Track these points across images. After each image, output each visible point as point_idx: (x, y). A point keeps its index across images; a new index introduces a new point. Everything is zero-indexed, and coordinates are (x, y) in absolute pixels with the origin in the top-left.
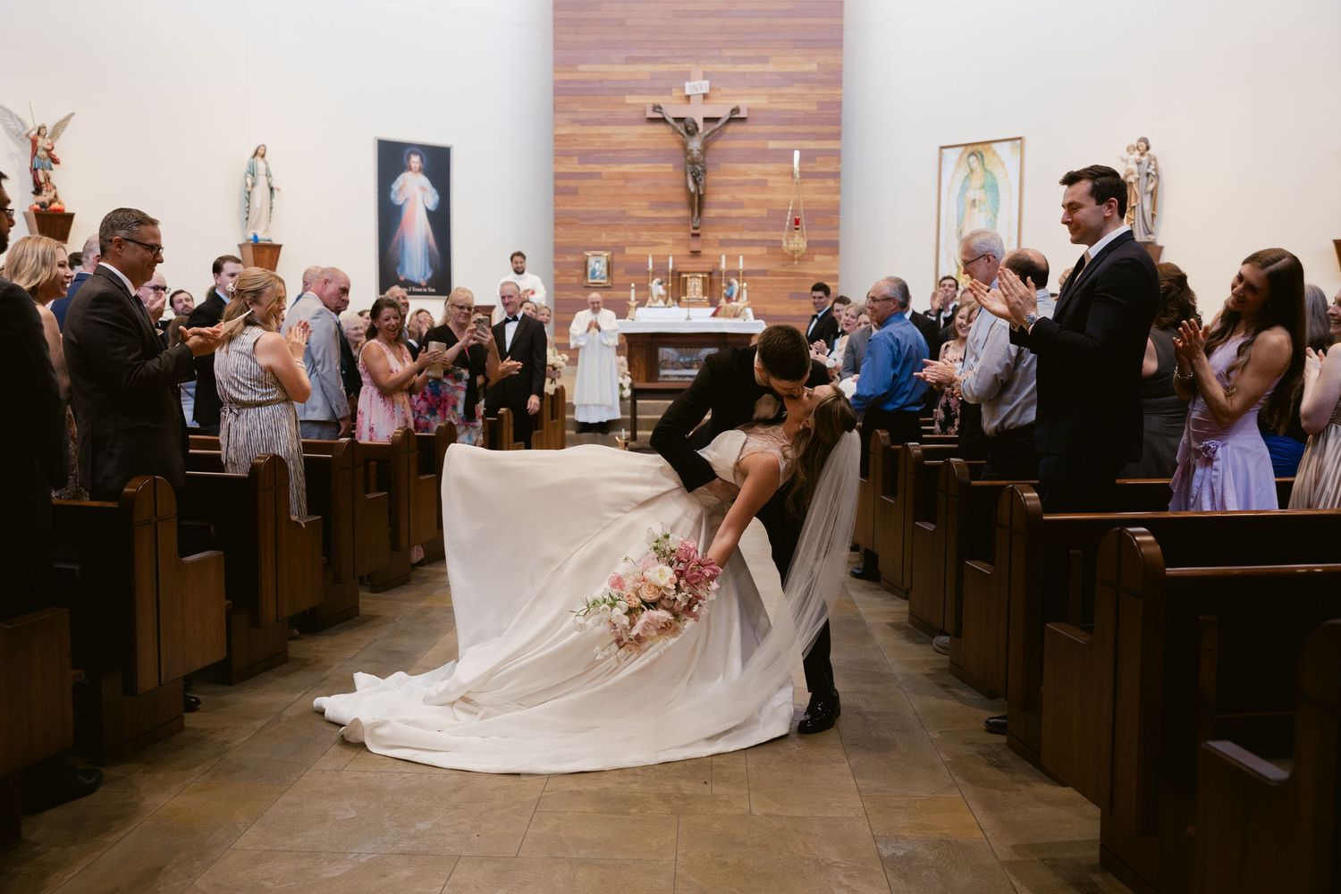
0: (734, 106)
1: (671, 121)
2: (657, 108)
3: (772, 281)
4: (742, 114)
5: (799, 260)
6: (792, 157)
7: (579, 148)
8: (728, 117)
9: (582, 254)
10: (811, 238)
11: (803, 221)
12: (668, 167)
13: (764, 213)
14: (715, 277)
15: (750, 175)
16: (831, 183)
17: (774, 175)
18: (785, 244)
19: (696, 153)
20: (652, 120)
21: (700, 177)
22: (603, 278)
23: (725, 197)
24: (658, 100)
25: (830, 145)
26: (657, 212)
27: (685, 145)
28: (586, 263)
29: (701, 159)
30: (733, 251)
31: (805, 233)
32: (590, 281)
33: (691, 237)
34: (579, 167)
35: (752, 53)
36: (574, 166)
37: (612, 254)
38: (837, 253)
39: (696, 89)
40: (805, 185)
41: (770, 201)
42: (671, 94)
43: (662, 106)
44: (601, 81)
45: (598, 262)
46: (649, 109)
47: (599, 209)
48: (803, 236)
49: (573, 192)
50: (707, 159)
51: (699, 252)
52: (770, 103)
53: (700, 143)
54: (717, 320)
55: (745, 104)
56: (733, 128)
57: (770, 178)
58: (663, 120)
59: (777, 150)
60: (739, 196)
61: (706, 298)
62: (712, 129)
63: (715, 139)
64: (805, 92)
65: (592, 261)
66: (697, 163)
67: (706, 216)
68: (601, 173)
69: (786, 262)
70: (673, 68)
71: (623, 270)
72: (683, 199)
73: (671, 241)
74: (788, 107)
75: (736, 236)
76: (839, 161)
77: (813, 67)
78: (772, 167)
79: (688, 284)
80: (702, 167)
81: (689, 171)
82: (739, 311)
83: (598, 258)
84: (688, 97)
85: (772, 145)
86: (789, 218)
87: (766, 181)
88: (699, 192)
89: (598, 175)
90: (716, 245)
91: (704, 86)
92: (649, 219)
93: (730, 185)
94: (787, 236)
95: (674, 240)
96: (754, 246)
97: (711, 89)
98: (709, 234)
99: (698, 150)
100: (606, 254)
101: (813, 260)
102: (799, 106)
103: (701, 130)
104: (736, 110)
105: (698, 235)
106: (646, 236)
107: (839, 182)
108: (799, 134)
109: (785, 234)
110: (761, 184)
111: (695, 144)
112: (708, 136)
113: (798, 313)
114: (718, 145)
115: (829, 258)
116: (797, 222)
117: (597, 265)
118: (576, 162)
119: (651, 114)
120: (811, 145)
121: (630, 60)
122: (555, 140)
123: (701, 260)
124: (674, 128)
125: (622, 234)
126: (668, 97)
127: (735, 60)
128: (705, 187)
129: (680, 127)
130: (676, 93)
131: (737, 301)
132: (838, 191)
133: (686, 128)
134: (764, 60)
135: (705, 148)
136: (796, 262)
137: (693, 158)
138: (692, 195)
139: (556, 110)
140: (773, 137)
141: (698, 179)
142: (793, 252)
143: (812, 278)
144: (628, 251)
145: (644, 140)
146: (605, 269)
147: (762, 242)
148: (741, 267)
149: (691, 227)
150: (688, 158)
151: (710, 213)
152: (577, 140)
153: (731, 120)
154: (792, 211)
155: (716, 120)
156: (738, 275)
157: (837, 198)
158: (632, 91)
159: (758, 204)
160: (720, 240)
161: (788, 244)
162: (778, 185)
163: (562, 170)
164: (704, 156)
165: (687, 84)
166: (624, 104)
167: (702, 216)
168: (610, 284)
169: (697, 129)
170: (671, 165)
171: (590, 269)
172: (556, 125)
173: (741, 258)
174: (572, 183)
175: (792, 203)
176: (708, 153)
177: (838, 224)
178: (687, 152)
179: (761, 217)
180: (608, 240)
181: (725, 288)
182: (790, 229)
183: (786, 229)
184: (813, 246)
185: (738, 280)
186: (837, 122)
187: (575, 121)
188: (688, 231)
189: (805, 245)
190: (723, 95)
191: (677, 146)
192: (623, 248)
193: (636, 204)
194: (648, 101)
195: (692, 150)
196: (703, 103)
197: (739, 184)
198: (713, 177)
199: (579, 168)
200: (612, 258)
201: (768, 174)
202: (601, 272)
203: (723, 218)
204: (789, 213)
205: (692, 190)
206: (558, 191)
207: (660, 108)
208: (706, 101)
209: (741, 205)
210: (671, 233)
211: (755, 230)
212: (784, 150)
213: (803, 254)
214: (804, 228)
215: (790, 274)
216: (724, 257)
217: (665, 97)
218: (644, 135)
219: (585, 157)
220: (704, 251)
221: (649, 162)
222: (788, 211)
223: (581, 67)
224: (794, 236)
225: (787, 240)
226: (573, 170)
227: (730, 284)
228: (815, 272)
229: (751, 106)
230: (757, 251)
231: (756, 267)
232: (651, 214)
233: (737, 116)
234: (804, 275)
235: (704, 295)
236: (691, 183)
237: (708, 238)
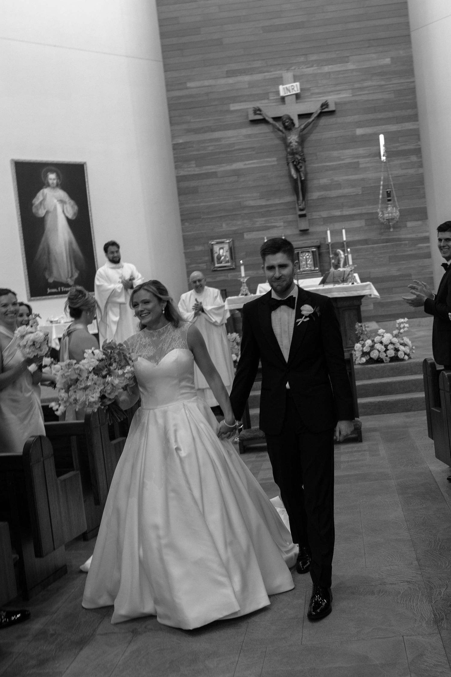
0: (324, 101)
1: (271, 121)
2: (257, 111)
3: (373, 248)
4: (332, 108)
5: (394, 227)
6: (378, 140)
7: (195, 153)
8: (319, 111)
9: (208, 243)
10: (402, 208)
11: (394, 193)
12: (273, 161)
13: (359, 190)
14: (323, 250)
15: (343, 160)
16: (414, 158)
17: (364, 157)
18: (380, 215)
19: (294, 144)
20: (254, 122)
21: (301, 164)
22: (228, 262)
23: (324, 181)
24: (257, 104)
25: (409, 126)
26: (268, 200)
27: (284, 140)
28: (212, 251)
29: (300, 149)
30: (337, 226)
31: (397, 203)
32: (217, 265)
33: (298, 219)
34: (197, 169)
35: (334, 55)
36: (192, 169)
37: (233, 241)
38: (426, 218)
39: (289, 91)
40: (392, 163)
41: (363, 180)
42: (268, 99)
43: (262, 108)
44: (207, 94)
45: (222, 248)
46: (251, 112)
47: (219, 203)
48: (395, 206)
49: (194, 191)
50: (305, 150)
51: (307, 230)
52: (353, 96)
53: (297, 137)
54: (327, 287)
55: (332, 99)
56: (324, 121)
57: (361, 160)
58: (264, 121)
59: (363, 135)
60: (336, 179)
61: (317, 269)
62: (306, 123)
63: (310, 133)
64: (383, 83)
65: (216, 248)
66: (296, 153)
67: (309, 199)
68: (215, 172)
69: (382, 231)
70: (267, 75)
71: (244, 254)
72: (287, 186)
73: (282, 224)
74: (371, 97)
75: (337, 213)
76: (419, 139)
77: (388, 61)
78: (361, 151)
79: (301, 258)
80: (301, 156)
81: (290, 161)
82: (346, 276)
83: (221, 246)
84: (283, 99)
85: (359, 131)
86: (381, 192)
87: (358, 163)
88: (301, 178)
89: (214, 175)
90: (322, 223)
91: (296, 87)
92: (261, 207)
93: (327, 170)
94: (382, 208)
95: (284, 222)
96: (354, 220)
97: (302, 89)
98: (314, 213)
99: (296, 142)
100: (228, 241)
101: (406, 226)
102: (379, 96)
103: (297, 125)
104: (325, 105)
105: (303, 216)
106: (260, 222)
107: (421, 157)
108: (381, 119)
109: (380, 206)
110: (354, 167)
111: (293, 138)
112: (304, 129)
113: (398, 273)
114: (313, 137)
115: (420, 223)
116: (389, 194)
117: (221, 251)
118: (194, 165)
119: (252, 117)
120: (393, 128)
121: (230, 74)
122: (174, 149)
123: (309, 237)
124: (274, 126)
125: (239, 223)
126: (266, 101)
127: (320, 63)
128: (306, 174)
129: (279, 125)
130: (272, 97)
131: (344, 267)
132: (421, 165)
133: (284, 124)
134: (344, 60)
135: (302, 141)
136: (392, 230)
137: (293, 150)
138: (295, 181)
139: (172, 123)
140: (360, 124)
141: (298, 167)
142: (389, 220)
143: (407, 242)
144: (247, 236)
145: (249, 140)
146: (228, 254)
147: (360, 216)
148: (345, 239)
149: (297, 209)
150: (289, 150)
151: (314, 195)
152: (193, 147)
153: (321, 114)
154: (383, 186)
155: (309, 115)
156: (343, 246)
157: (421, 171)
158: (235, 99)
159: (353, 184)
160: (324, 218)
161: (383, 214)
162: (368, 165)
163: (182, 173)
164: (303, 148)
165: (281, 87)
166: (229, 112)
167: (306, 199)
168: (234, 266)
169: (293, 124)
170: (275, 159)
171: (216, 255)
172: (173, 137)
173: (344, 231)
174: (193, 184)
175: (382, 178)
176: (306, 144)
177: (424, 193)
178: (287, 145)
179: (357, 194)
180: (228, 229)
181: (333, 258)
182: (382, 203)
183: (380, 201)
184: (406, 215)
185: (344, 251)
186: (414, 105)
187: (189, 131)
188: (296, 214)
189: (398, 213)
190: (312, 94)
191: (277, 142)
192: (242, 235)
193: (249, 195)
194: (250, 106)
195: (291, 143)
196: (297, 103)
197: (334, 169)
198: (312, 165)
199: (197, 171)
200: (233, 244)
201: (358, 157)
202: (225, 257)
203: (324, 199)
204: (381, 187)
205: (295, 176)
206: (182, 192)
207: (259, 110)
208: (298, 101)
209: (339, 186)
210: (282, 217)
211: (353, 206)
212: (370, 135)
213: (397, 222)
214: (396, 199)
215: (387, 241)
216: (329, 232)
217: (264, 101)
218: (249, 136)
219: (200, 160)
220: (312, 229)
221: (255, 158)
222: (380, 186)
223: (189, 85)
224: (387, 208)
225: (382, 212)
226: (193, 173)
227: (337, 255)
228: (409, 236)
229: (338, 101)
230: (356, 224)
231: (357, 238)
232: (263, 202)
233: (326, 110)
234: (400, 240)
235: (315, 267)
236: (293, 172)
237: (314, 217)
